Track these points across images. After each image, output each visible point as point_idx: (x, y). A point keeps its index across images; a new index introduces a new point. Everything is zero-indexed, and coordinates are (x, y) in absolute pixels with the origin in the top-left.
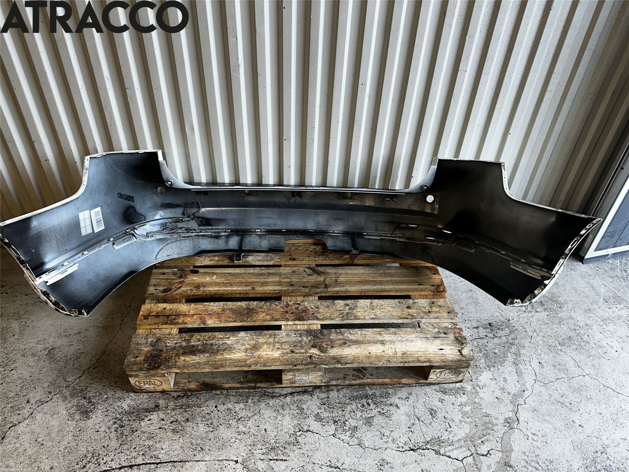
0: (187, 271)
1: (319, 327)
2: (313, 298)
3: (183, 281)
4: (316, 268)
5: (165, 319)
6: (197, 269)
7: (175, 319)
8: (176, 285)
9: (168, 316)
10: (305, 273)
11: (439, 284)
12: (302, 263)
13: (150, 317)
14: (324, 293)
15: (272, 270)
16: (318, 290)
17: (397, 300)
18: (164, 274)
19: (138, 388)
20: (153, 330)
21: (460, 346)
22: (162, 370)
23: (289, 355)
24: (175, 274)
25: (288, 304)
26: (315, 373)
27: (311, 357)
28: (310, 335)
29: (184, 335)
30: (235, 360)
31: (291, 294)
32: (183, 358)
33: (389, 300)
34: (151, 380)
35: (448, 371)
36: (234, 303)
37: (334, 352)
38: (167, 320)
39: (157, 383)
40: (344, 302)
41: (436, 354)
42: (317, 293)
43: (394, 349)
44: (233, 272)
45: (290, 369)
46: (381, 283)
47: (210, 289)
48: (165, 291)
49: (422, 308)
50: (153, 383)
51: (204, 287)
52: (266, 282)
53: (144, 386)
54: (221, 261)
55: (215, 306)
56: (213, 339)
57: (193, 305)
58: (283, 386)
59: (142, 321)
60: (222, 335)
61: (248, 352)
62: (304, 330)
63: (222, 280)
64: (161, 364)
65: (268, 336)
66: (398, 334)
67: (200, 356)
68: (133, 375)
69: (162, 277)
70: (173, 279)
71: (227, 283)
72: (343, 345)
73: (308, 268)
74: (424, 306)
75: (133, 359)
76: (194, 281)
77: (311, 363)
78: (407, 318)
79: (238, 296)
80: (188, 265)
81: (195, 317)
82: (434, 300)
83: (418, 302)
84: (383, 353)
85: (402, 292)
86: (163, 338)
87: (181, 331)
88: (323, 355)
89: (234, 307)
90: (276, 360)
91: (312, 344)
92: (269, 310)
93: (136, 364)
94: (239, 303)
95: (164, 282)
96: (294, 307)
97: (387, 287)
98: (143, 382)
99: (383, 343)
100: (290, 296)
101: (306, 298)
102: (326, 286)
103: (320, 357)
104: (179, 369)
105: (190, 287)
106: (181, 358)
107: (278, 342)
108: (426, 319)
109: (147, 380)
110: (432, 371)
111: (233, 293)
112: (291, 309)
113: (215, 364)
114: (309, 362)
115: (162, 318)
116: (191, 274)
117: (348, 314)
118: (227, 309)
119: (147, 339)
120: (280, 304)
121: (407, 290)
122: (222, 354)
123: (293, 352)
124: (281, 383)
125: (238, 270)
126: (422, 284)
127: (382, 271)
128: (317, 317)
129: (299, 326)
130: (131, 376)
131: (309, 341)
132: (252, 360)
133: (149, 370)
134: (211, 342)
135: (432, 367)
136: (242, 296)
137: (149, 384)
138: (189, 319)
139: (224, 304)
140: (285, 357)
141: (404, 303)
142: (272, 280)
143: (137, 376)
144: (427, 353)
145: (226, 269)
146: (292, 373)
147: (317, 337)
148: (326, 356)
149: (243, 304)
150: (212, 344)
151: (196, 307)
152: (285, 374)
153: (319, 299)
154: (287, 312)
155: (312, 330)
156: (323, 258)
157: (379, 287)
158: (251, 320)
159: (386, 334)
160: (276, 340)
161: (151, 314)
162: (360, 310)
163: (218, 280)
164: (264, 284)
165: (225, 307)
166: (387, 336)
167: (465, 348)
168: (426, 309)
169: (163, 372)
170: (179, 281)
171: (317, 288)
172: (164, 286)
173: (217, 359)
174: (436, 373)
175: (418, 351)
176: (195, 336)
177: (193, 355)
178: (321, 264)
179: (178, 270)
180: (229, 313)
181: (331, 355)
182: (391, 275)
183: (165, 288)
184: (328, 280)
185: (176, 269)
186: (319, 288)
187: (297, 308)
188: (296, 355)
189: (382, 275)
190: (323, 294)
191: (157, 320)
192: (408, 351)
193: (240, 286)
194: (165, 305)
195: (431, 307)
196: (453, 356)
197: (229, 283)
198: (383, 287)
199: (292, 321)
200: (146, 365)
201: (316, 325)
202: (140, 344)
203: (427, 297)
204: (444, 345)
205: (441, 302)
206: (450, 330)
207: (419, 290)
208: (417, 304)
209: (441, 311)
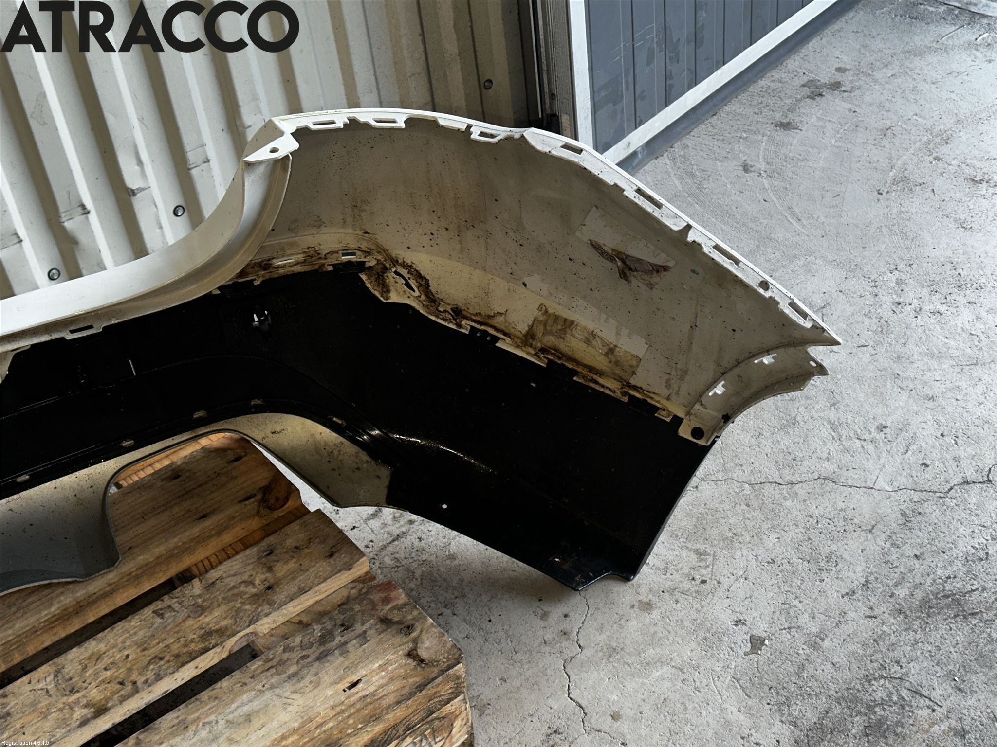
11: (264, 483)
17: (147, 612)
21: (405, 639)
33: (120, 626)
41: (343, 711)
49: (242, 589)
66: (194, 721)
74: (245, 577)
78: (206, 650)
82: (271, 539)
83: (221, 578)
85: (154, 573)
108: (267, 615)
126: (213, 512)
141: (176, 606)
144: (314, 723)
162: (25, 721)
167: (424, 636)
168: (257, 582)
195: (270, 569)
196: (397, 684)
203: (245, 544)
204: (355, 666)
205: (294, 534)
206: (357, 608)
207: (211, 537)
208: (219, 584)
209: (305, 562)
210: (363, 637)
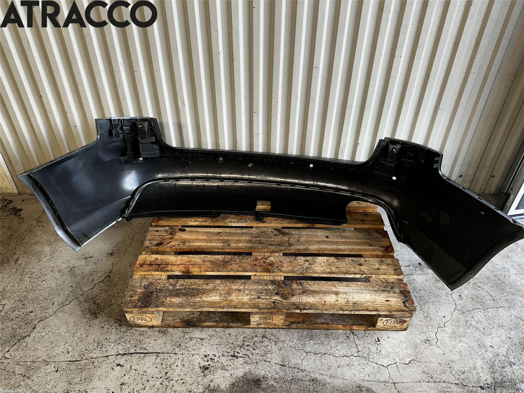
0: (176, 229)
1: (283, 278)
2: (279, 254)
3: (173, 237)
4: (282, 230)
5: (157, 267)
6: (184, 228)
7: (164, 267)
8: (167, 240)
9: (159, 265)
10: (272, 233)
11: (388, 246)
12: (270, 226)
13: (145, 265)
14: (288, 250)
15: (244, 231)
16: (283, 248)
17: (350, 258)
18: (157, 231)
19: (132, 322)
20: (147, 276)
21: (404, 298)
22: (152, 308)
23: (256, 300)
24: (166, 231)
25: (257, 259)
26: (278, 316)
27: (274, 303)
28: (275, 285)
29: (171, 280)
30: (211, 302)
31: (260, 250)
32: (169, 300)
34: (143, 316)
35: (393, 320)
36: (213, 256)
37: (294, 299)
38: (158, 268)
39: (148, 319)
40: (304, 258)
41: (383, 305)
42: (282, 250)
43: (346, 299)
44: (213, 231)
45: (257, 312)
46: (337, 243)
47: (194, 244)
48: (158, 245)
50: (145, 319)
51: (189, 242)
52: (240, 240)
53: (138, 322)
54: (204, 222)
55: (197, 258)
56: (194, 284)
57: (180, 257)
58: (251, 326)
59: (138, 268)
60: (202, 281)
61: (222, 296)
62: (270, 281)
63: (204, 237)
64: (151, 303)
65: (239, 284)
66: (351, 286)
67: (183, 298)
68: (128, 311)
69: (156, 233)
70: (165, 236)
71: (208, 240)
72: (302, 294)
73: (275, 229)
74: (374, 264)
75: (129, 299)
76: (181, 238)
77: (274, 308)
78: (359, 274)
79: (216, 250)
80: (177, 224)
81: (181, 266)
82: (384, 259)
83: (368, 261)
84: (337, 302)
85: (354, 251)
86: (154, 282)
87: (169, 277)
88: (284, 301)
89: (213, 259)
90: (245, 304)
91: (276, 292)
92: (241, 263)
93: (131, 303)
94: (217, 257)
95: (157, 238)
96: (261, 261)
97: (342, 247)
98: (136, 318)
99: (336, 293)
100: (258, 252)
101: (273, 254)
102: (290, 245)
103: (283, 303)
104: (165, 308)
105: (178, 242)
106: (168, 299)
107: (247, 289)
108: (375, 275)
109: (140, 317)
110: (380, 319)
111: (212, 247)
112: (260, 263)
113: (195, 305)
114: (272, 307)
115: (154, 266)
116: (180, 232)
117: (307, 268)
118: (207, 261)
119: (141, 283)
120: (251, 258)
121: (360, 250)
122: (201, 297)
123: (259, 298)
124: (250, 325)
125: (217, 230)
126: (373, 246)
127: (338, 234)
128: (281, 269)
129: (265, 277)
130: (127, 312)
131: (273, 289)
132: (225, 303)
133: (141, 307)
134: (192, 287)
135: (379, 316)
136: (220, 251)
137: (142, 320)
138: (175, 268)
139: (204, 257)
140: (253, 302)
141: (357, 261)
142: (244, 238)
143: (131, 312)
144: (375, 303)
145: (207, 228)
146: (258, 316)
147: (281, 286)
148: (288, 302)
149: (220, 257)
150: (193, 289)
151: (182, 258)
152: (252, 316)
153: (283, 255)
154: (256, 265)
155: (276, 281)
156: (288, 222)
157: (335, 247)
158: (226, 270)
159: (339, 286)
160: (246, 288)
161: (146, 263)
162: (318, 265)
163: (200, 237)
164: (237, 241)
165: (205, 259)
166: (340, 287)
167: (409, 300)
168: (376, 266)
169: (152, 310)
170: (170, 237)
171: (282, 246)
172: (158, 241)
173: (196, 301)
174: (383, 321)
175: (368, 302)
176: (180, 282)
177: (177, 297)
178: (287, 226)
179: (169, 229)
180: (208, 264)
181: (292, 301)
182: (346, 237)
183: (158, 242)
184: (291, 240)
185: (168, 228)
186: (284, 246)
187: (265, 262)
188: (262, 300)
189: (338, 237)
190: (287, 252)
191: (150, 268)
192: (358, 301)
193: (218, 243)
194: (157, 256)
195: (380, 265)
196: (398, 307)
197: (209, 240)
198: (339, 247)
199: (260, 272)
200: (139, 304)
201: (280, 277)
202: (135, 286)
203: (377, 256)
204: (390, 297)
205: (389, 261)
206: (396, 285)
207: (370, 251)
208: (367, 262)
209: (389, 268)
210: (395, 293)
